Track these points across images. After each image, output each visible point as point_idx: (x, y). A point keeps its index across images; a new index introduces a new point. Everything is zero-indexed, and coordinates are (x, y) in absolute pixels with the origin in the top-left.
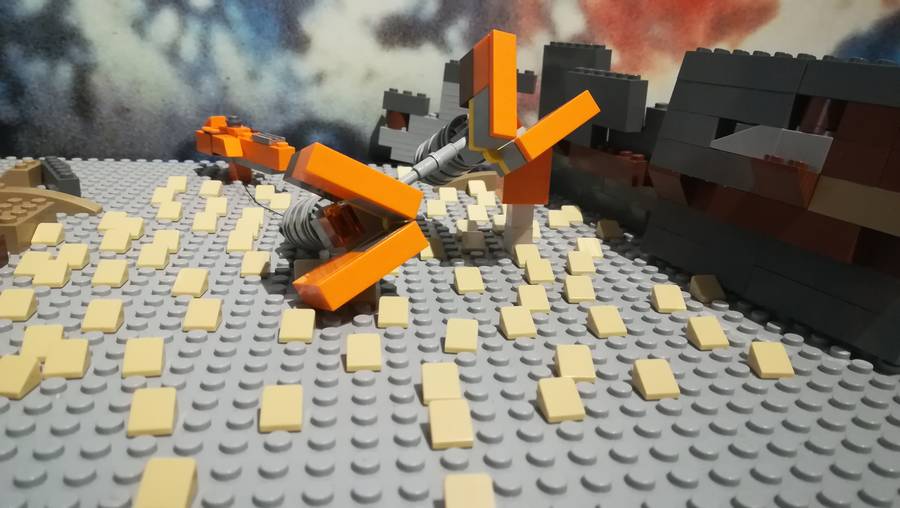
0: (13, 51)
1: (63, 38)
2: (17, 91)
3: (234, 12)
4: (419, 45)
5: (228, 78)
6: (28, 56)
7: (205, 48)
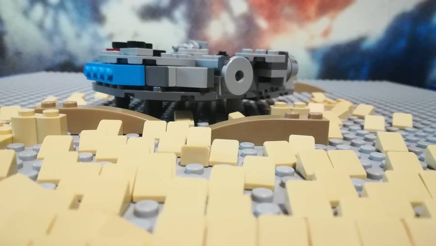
4: (160, 19)
5: (67, 37)
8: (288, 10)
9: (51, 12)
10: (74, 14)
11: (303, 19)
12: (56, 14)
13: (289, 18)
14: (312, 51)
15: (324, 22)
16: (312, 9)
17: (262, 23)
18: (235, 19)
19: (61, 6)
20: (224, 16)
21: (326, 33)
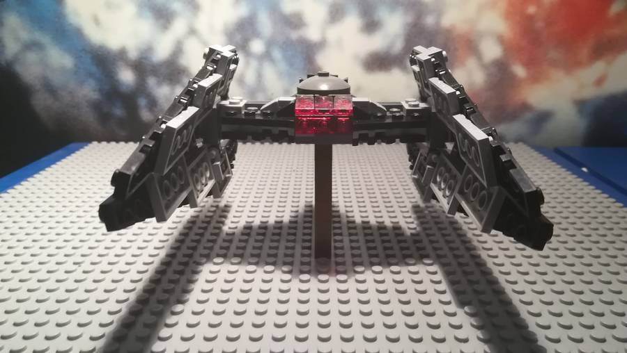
0: (151, 81)
1: (179, 73)
2: (153, 103)
3: (277, 54)
4: (390, 70)
5: (273, 94)
6: (159, 84)
7: (260, 76)
8: (554, 54)
9: (254, 64)
10: (283, 66)
11: (571, 65)
12: (261, 65)
13: (554, 64)
14: (581, 104)
15: (599, 67)
16: (584, 52)
17: (519, 71)
18: (484, 67)
19: (267, 56)
20: (471, 63)
21: (600, 81)
